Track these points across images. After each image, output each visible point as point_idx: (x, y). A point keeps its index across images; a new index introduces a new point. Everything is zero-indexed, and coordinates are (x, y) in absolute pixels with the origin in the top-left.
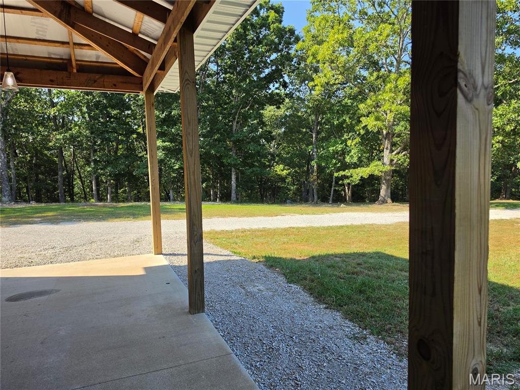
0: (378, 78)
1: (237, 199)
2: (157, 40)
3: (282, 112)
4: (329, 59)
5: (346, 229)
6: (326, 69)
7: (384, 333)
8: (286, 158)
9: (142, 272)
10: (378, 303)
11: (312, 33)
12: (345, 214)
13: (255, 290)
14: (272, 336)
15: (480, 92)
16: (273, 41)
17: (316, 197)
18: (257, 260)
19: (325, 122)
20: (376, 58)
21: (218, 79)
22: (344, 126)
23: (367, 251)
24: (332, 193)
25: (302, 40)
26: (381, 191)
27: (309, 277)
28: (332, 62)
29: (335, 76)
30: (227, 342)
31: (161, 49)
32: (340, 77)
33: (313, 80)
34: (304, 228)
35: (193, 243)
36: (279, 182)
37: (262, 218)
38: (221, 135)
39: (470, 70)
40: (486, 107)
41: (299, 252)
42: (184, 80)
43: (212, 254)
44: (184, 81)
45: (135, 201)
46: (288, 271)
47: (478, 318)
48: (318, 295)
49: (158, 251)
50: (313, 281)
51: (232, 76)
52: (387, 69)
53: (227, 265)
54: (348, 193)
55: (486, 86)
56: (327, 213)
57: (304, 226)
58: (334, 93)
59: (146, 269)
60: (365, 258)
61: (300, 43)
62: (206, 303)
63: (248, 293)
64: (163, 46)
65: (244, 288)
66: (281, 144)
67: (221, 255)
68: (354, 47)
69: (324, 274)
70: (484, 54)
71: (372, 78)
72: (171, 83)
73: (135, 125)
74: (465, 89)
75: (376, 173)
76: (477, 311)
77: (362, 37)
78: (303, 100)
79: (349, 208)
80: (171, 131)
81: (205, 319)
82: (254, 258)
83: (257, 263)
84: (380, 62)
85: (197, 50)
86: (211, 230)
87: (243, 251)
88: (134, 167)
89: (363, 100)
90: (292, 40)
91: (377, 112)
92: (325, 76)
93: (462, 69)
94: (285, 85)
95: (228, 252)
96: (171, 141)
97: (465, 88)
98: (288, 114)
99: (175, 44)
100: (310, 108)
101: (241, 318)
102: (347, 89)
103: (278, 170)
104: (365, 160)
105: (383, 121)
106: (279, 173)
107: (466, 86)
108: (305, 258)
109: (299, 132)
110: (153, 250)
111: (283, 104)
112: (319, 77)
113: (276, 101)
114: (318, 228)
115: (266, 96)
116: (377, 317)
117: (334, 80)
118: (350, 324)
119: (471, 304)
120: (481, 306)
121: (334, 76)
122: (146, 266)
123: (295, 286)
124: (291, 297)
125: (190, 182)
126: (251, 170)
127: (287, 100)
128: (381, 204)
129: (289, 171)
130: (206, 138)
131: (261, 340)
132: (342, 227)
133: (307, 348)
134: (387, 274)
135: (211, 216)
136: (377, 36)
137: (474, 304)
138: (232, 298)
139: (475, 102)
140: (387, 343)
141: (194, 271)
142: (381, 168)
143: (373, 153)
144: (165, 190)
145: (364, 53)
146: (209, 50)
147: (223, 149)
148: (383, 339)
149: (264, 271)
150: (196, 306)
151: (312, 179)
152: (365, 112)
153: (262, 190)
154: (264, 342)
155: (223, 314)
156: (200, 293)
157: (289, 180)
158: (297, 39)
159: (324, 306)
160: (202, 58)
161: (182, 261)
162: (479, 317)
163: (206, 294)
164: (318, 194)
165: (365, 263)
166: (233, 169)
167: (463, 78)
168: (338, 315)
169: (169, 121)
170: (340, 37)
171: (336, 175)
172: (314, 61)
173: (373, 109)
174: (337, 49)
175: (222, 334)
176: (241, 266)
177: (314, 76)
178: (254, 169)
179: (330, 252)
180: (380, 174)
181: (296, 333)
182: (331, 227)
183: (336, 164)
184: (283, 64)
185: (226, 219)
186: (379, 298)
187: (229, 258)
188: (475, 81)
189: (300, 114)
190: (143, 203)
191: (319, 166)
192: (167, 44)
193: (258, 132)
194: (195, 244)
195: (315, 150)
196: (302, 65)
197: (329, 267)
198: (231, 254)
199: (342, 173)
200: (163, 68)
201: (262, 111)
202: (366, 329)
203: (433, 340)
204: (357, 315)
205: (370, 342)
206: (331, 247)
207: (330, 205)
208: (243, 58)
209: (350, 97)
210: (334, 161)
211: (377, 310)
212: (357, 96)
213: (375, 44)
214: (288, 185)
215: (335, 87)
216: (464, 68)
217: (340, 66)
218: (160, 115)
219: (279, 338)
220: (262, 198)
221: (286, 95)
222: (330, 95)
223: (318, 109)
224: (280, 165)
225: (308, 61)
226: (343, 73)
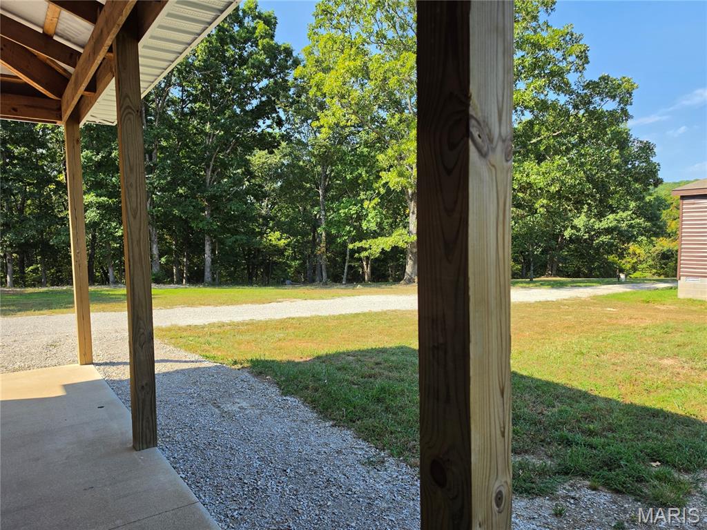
0: (401, 121)
1: (214, 280)
2: (82, 47)
3: (275, 159)
4: (339, 92)
5: (363, 318)
6: (335, 105)
7: (407, 453)
8: (284, 223)
9: (60, 392)
10: (400, 413)
11: (316, 57)
12: (362, 298)
13: (235, 408)
14: (257, 472)
15: (496, 145)
16: (262, 63)
17: (324, 274)
18: (240, 366)
19: (334, 177)
20: (398, 95)
21: (183, 108)
22: (359, 181)
23: (388, 346)
24: (346, 271)
25: (302, 65)
26: (407, 267)
27: (311, 384)
28: (343, 97)
29: (347, 116)
30: (190, 486)
31: (89, 60)
32: (353, 117)
33: (318, 119)
34: (307, 318)
35: (138, 345)
36: (274, 255)
37: (250, 306)
38: (189, 189)
39: (485, 116)
40: (505, 164)
41: (300, 351)
42: (124, 107)
43: (171, 361)
44: (123, 109)
45: (52, 285)
46: (283, 379)
47: (500, 428)
48: (323, 409)
49: (87, 359)
50: (316, 390)
51: (204, 105)
52: (411, 111)
53: (193, 376)
54: (367, 270)
55: (504, 138)
56: (339, 297)
57: (307, 316)
58: (346, 139)
59: (66, 387)
60: (385, 356)
61: (300, 68)
62: (159, 432)
63: (224, 414)
64: (91, 58)
65: (219, 407)
66: (277, 203)
67: (186, 362)
68: (369, 78)
69: (332, 380)
70: (500, 99)
71: (394, 122)
72: (104, 110)
73: (54, 169)
74: (479, 140)
75: (401, 244)
76: (499, 417)
77: (379, 67)
78: (305, 145)
79: (368, 289)
80: (111, 180)
81: (158, 456)
82: (235, 363)
83: (239, 369)
84: (403, 102)
85: (143, 66)
86: (172, 325)
87: (219, 353)
88: (51, 233)
89: (383, 150)
90: (290, 63)
91: (400, 165)
92: (333, 115)
93: (475, 116)
94: (280, 123)
95: (197, 357)
96: (110, 196)
97: (479, 138)
98: (285, 162)
99: (111, 55)
100: (315, 156)
101: (212, 451)
102: (363, 134)
103: (273, 239)
104: (387, 227)
105: (408, 178)
106: (274, 243)
107: (479, 136)
108: (308, 359)
109: (301, 187)
110: (78, 359)
111: (279, 149)
112: (326, 115)
113: (268, 143)
114: (327, 318)
115: (253, 136)
116: (399, 432)
117: (345, 121)
118: (364, 444)
119: (492, 410)
120: (504, 411)
121: (345, 116)
122: (66, 383)
123: (293, 399)
124: (286, 414)
125: (133, 256)
126: (233, 239)
127: (284, 144)
128: (408, 284)
129: (289, 240)
130: (165, 192)
131: (241, 479)
132: (357, 315)
133: (306, 483)
134: (412, 375)
135: (171, 304)
136: (398, 67)
137: (496, 410)
138: (200, 422)
139: (491, 157)
140: (411, 466)
141: (140, 388)
142: (406, 238)
143: (397, 218)
144: (102, 268)
145: (382, 89)
146: (165, 67)
147: (192, 208)
148: (405, 461)
149: (249, 381)
150: (144, 438)
151: (319, 252)
152: (385, 164)
153: (251, 267)
154: (245, 481)
155: (186, 446)
156: (150, 418)
157: (289, 252)
158: (296, 63)
159: (331, 423)
160: (155, 78)
161: (124, 373)
162: (502, 425)
163: (161, 420)
164: (327, 272)
165: (386, 361)
166: (207, 238)
167: (476, 127)
168: (349, 434)
169: (107, 165)
170: (352, 64)
171: (351, 246)
172: (319, 94)
173: (396, 162)
174: (348, 80)
175: (184, 476)
176: (216, 376)
177: (318, 114)
178: (238, 237)
179: (343, 349)
180: (405, 246)
181: (291, 463)
182: (344, 315)
183: (350, 232)
184: (277, 95)
185: (195, 309)
186: (401, 407)
187: (197, 365)
188: (490, 131)
189: (301, 163)
190: (65, 288)
191: (328, 235)
192: (98, 53)
193: (243, 186)
194: (142, 348)
195: (323, 213)
196: (303, 98)
197: (339, 369)
198: (201, 358)
199: (358, 244)
200: (94, 87)
201: (248, 157)
202: (384, 450)
203: (448, 460)
204: (374, 431)
205: (389, 467)
206: (343, 343)
207: (343, 287)
208: (220, 82)
209: (366, 144)
210: (348, 228)
211: (398, 423)
212: (375, 143)
213: (396, 77)
214: (288, 259)
215: (347, 130)
216: (476, 114)
217: (353, 102)
218: (93, 157)
219: (268, 474)
220: (250, 278)
221: (282, 136)
222: (342, 140)
223: (325, 158)
224: (276, 233)
225: (310, 93)
226: (357, 112)
